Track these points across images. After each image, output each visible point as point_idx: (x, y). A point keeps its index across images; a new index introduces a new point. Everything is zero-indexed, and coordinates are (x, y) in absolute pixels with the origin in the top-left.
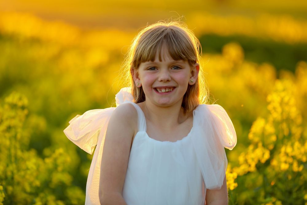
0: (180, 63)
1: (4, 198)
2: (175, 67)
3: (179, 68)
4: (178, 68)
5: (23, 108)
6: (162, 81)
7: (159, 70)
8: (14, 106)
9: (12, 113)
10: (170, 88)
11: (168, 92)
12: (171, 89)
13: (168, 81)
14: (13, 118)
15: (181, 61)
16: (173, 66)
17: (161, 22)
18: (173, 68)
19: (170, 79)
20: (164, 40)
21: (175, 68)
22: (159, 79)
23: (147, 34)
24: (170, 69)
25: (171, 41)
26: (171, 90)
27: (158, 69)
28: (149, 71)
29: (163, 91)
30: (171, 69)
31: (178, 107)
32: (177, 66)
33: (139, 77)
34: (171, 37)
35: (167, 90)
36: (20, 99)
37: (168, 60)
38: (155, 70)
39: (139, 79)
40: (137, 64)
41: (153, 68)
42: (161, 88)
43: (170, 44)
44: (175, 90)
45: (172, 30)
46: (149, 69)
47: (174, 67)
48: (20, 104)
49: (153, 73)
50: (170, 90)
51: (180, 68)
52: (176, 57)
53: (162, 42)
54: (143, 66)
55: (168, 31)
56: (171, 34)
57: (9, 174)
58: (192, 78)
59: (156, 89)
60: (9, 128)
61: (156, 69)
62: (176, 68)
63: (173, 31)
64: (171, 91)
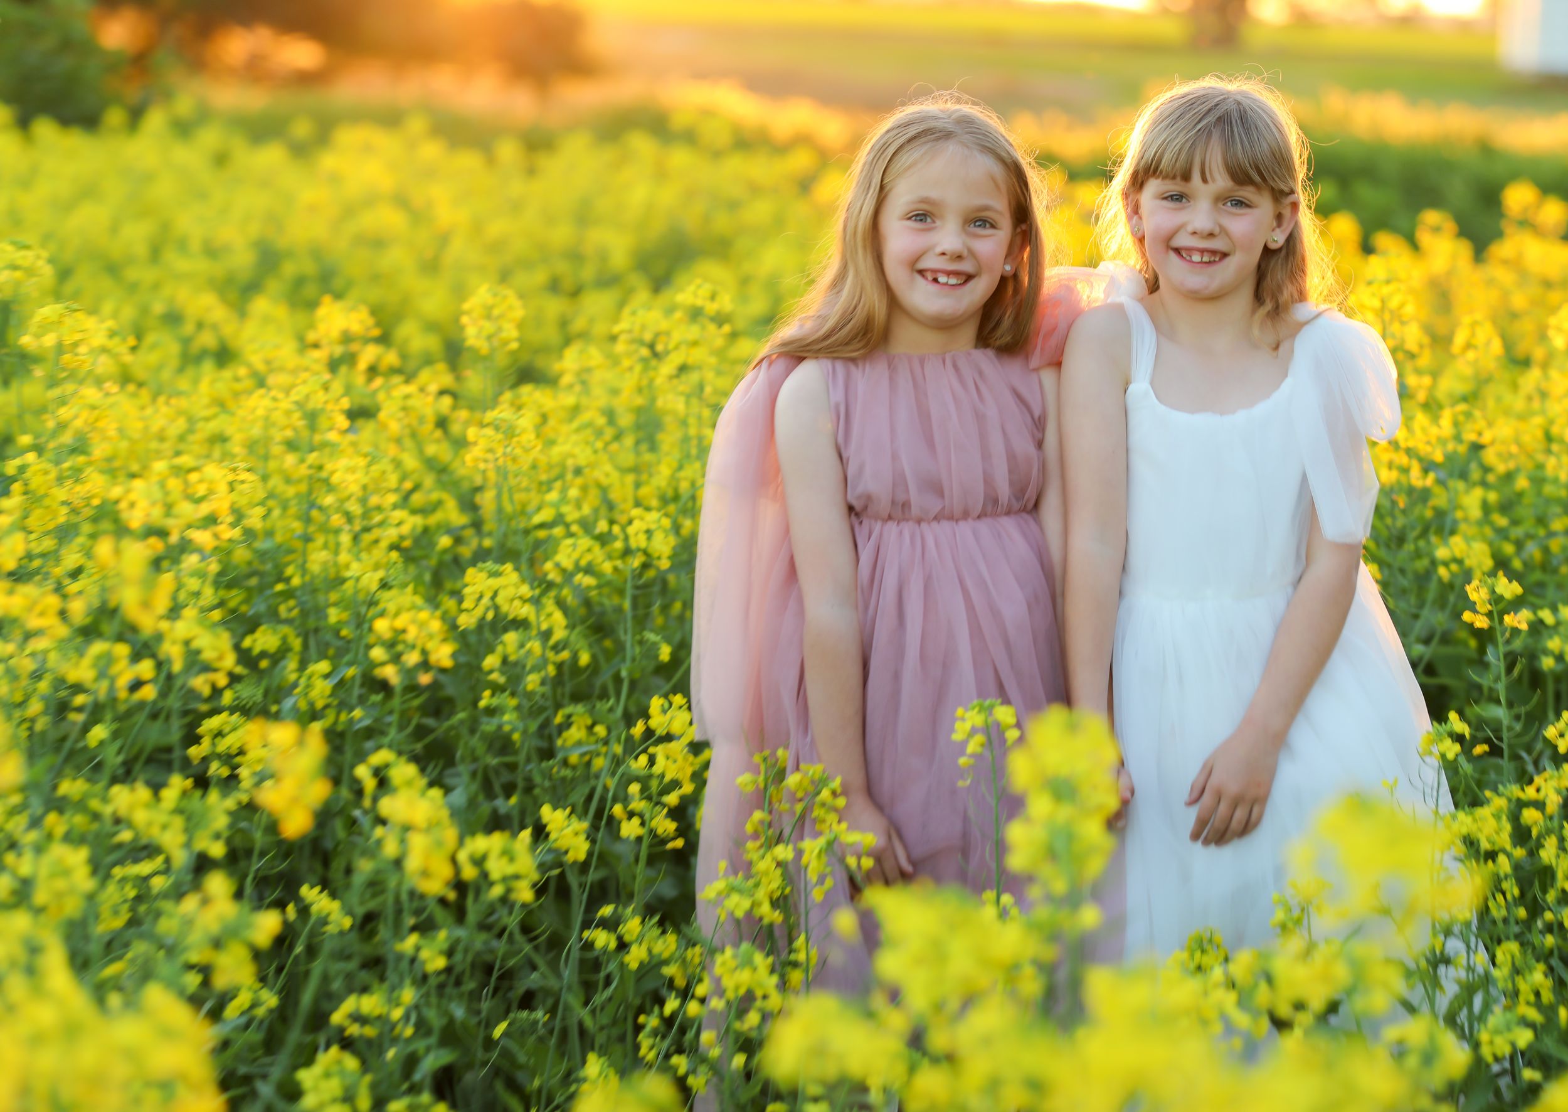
0: (1248, 193)
1: (674, 548)
2: (1235, 200)
3: (1243, 205)
4: (1240, 203)
5: (720, 320)
6: (1194, 233)
7: (1192, 202)
8: (695, 314)
9: (693, 332)
10: (1213, 252)
11: (1209, 263)
12: (1215, 257)
13: (1211, 235)
14: (695, 344)
15: (1251, 189)
16: (1229, 197)
17: (1216, 78)
18: (1229, 204)
19: (1217, 231)
20: (1214, 130)
21: (1234, 202)
22: (1190, 228)
23: (1177, 105)
24: (1220, 205)
25: (1232, 132)
26: (1217, 259)
27: (1189, 201)
28: (1165, 203)
29: (1196, 258)
30: (1224, 205)
31: (1245, 296)
32: (1241, 199)
33: (1140, 212)
34: (1234, 122)
35: (1206, 259)
36: (713, 297)
37: (1221, 181)
38: (1181, 201)
39: (1140, 218)
40: (1138, 181)
41: (1176, 195)
42: (1190, 250)
43: (1228, 141)
44: (1227, 260)
45: (1239, 103)
46: (1165, 198)
47: (1232, 201)
48: (711, 308)
49: (1175, 209)
50: (1212, 259)
51: (1248, 206)
52: (1240, 176)
53: (1210, 134)
54: (1153, 186)
55: (1230, 106)
56: (1235, 116)
57: (684, 486)
58: (1278, 231)
59: (1178, 251)
60: (683, 369)
61: (1184, 200)
62: (1236, 204)
63: (1242, 109)
64: (1215, 261)
